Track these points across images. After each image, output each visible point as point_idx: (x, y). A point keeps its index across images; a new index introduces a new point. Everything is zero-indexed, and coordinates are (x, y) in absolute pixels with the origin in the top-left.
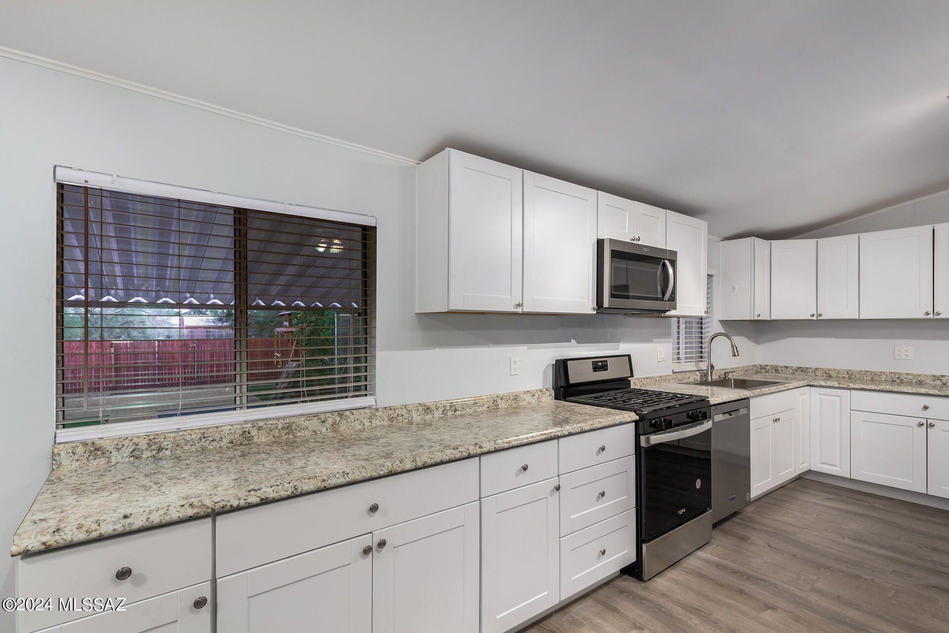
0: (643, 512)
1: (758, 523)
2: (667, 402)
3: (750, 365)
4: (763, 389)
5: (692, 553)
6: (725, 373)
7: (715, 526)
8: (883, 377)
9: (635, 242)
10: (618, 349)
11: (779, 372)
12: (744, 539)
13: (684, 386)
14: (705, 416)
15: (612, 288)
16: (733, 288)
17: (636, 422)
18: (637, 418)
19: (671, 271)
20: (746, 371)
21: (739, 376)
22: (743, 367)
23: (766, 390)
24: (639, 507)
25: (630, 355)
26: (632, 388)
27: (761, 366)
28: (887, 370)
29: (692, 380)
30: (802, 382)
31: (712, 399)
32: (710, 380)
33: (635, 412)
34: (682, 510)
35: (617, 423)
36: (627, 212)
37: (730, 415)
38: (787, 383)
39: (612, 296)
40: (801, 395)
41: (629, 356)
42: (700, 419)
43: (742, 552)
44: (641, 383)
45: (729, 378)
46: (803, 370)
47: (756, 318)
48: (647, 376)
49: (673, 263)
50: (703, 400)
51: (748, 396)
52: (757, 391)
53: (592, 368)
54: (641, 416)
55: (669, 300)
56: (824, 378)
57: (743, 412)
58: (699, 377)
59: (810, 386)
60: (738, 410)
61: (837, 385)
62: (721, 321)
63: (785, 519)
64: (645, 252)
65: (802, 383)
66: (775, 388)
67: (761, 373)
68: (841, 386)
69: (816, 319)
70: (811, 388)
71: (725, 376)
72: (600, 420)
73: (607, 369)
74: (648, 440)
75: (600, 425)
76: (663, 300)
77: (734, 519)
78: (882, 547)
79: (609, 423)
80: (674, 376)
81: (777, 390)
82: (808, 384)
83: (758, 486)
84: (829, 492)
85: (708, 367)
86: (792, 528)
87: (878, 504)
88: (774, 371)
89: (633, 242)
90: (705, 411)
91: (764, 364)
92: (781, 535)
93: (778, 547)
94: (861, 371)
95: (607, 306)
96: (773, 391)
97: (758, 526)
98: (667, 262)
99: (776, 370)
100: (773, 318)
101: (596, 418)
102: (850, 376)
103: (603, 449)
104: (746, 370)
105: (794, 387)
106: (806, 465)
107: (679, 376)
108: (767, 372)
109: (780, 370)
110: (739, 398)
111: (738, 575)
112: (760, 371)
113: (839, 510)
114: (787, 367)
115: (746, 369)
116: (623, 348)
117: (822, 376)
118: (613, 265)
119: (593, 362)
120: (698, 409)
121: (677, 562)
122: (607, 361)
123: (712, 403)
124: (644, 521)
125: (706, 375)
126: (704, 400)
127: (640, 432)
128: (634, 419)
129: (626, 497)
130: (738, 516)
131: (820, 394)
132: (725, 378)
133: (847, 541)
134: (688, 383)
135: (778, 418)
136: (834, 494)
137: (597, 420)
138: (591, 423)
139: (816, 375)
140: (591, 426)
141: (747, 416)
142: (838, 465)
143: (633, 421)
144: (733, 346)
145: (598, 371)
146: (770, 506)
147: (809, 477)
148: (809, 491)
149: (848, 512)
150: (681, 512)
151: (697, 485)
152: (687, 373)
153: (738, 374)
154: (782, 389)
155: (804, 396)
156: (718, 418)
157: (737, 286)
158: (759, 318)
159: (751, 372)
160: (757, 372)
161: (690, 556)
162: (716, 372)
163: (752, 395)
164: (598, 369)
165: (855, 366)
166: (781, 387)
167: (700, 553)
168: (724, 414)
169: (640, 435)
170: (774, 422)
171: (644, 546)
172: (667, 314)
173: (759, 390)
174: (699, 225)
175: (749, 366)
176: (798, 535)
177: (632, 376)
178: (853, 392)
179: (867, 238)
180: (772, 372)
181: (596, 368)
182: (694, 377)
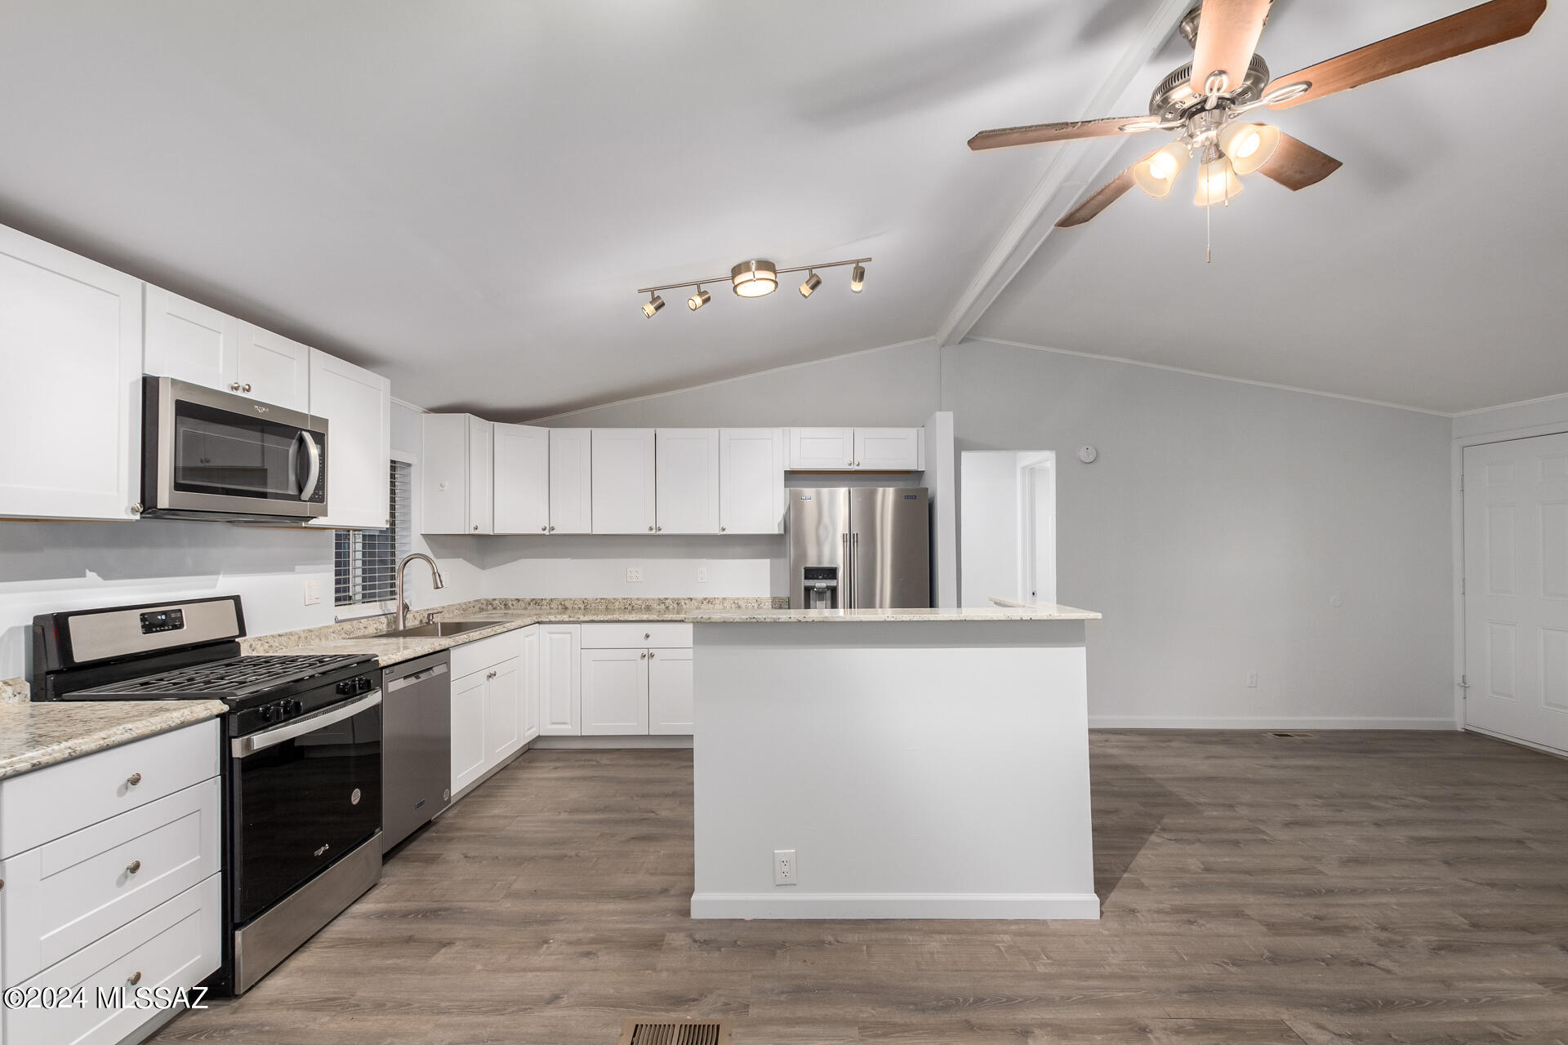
0: (237, 874)
1: (460, 829)
2: (297, 673)
3: (471, 600)
4: (471, 634)
5: (343, 911)
6: (429, 615)
7: (387, 857)
8: (617, 604)
9: (240, 393)
10: (214, 586)
11: (509, 608)
12: (432, 860)
13: (351, 642)
14: (367, 687)
15: (180, 473)
16: (441, 486)
17: (223, 717)
18: (226, 708)
19: (314, 451)
20: (465, 610)
21: (452, 618)
22: (459, 604)
23: (475, 635)
24: (229, 868)
25: (238, 597)
26: (242, 656)
27: (487, 600)
28: (619, 596)
29: (371, 630)
30: (529, 619)
31: (385, 658)
32: (401, 628)
33: (222, 699)
34: (323, 848)
35: (173, 725)
36: (222, 335)
37: (418, 678)
38: (508, 622)
39: (178, 487)
40: (527, 636)
41: (237, 600)
42: (358, 691)
43: (425, 880)
44: (266, 646)
45: (434, 622)
46: (537, 602)
47: (472, 532)
48: (280, 632)
49: (320, 439)
50: (368, 662)
51: (447, 646)
52: (462, 637)
53: (140, 626)
54: (234, 704)
55: (311, 500)
56: (560, 611)
57: (438, 670)
58: (385, 626)
59: (539, 623)
60: (431, 668)
61: (567, 620)
62: (425, 536)
63: (496, 812)
64: (260, 413)
65: (528, 621)
66: (489, 630)
67: (487, 610)
68: (572, 619)
69: (548, 534)
70: (542, 625)
71: (429, 620)
72: (129, 726)
73: (181, 626)
74: (248, 744)
75: (127, 736)
76: (300, 500)
77: (426, 835)
78: (597, 810)
79: (154, 728)
80: (338, 627)
81: (492, 634)
82: (536, 620)
83: (462, 777)
84: (558, 760)
85: (398, 608)
86: (502, 822)
87: (605, 760)
88: (503, 607)
89: (234, 393)
90: (369, 678)
91: (490, 597)
92: (485, 836)
93: (477, 854)
94: (597, 599)
95: (167, 506)
96: (486, 635)
97: (458, 834)
98: (307, 437)
99: (505, 605)
100: (498, 531)
101: (119, 724)
102: (586, 606)
103: (135, 781)
104: (465, 608)
105: (517, 626)
106: (534, 729)
107: (347, 626)
108: (494, 609)
109: (510, 605)
110: (431, 651)
111: (410, 916)
112: (485, 608)
113: (563, 779)
114: (518, 600)
115: (464, 606)
116: (225, 584)
117: (558, 608)
118: (181, 430)
119: (142, 615)
120: (356, 676)
121: (311, 938)
122: (180, 611)
123: (382, 663)
124: (238, 889)
125: (396, 621)
126: (369, 660)
127: (232, 733)
128: (216, 712)
129: (199, 857)
130: (433, 828)
131: (550, 633)
132: (428, 623)
133: (564, 816)
134: (365, 637)
135: (493, 672)
136: (563, 760)
137: (121, 727)
138: (103, 734)
139: (551, 608)
140: (102, 742)
141: (446, 677)
142: (569, 722)
143: (217, 716)
144: (434, 573)
145: (157, 631)
146: (481, 799)
147: (540, 746)
148: (537, 764)
149: (572, 779)
150: (320, 852)
151: (353, 798)
152: (362, 621)
153: (451, 616)
154: (499, 631)
155: (531, 638)
156: (395, 686)
157: (447, 484)
158: (477, 532)
159: (471, 610)
160: (481, 610)
161: (339, 918)
162: (416, 614)
163: (453, 644)
164: (156, 627)
165: (591, 593)
166: (498, 629)
167: (358, 908)
168: (405, 678)
169: (231, 738)
170: (488, 680)
171: (238, 934)
172: (313, 522)
173: (465, 636)
174: (376, 383)
175: (470, 602)
176: (508, 828)
177: (242, 633)
178: (584, 625)
179: (600, 433)
180: (501, 609)
181: (151, 624)
182: (375, 626)
